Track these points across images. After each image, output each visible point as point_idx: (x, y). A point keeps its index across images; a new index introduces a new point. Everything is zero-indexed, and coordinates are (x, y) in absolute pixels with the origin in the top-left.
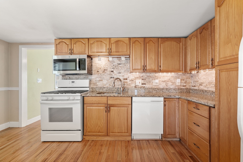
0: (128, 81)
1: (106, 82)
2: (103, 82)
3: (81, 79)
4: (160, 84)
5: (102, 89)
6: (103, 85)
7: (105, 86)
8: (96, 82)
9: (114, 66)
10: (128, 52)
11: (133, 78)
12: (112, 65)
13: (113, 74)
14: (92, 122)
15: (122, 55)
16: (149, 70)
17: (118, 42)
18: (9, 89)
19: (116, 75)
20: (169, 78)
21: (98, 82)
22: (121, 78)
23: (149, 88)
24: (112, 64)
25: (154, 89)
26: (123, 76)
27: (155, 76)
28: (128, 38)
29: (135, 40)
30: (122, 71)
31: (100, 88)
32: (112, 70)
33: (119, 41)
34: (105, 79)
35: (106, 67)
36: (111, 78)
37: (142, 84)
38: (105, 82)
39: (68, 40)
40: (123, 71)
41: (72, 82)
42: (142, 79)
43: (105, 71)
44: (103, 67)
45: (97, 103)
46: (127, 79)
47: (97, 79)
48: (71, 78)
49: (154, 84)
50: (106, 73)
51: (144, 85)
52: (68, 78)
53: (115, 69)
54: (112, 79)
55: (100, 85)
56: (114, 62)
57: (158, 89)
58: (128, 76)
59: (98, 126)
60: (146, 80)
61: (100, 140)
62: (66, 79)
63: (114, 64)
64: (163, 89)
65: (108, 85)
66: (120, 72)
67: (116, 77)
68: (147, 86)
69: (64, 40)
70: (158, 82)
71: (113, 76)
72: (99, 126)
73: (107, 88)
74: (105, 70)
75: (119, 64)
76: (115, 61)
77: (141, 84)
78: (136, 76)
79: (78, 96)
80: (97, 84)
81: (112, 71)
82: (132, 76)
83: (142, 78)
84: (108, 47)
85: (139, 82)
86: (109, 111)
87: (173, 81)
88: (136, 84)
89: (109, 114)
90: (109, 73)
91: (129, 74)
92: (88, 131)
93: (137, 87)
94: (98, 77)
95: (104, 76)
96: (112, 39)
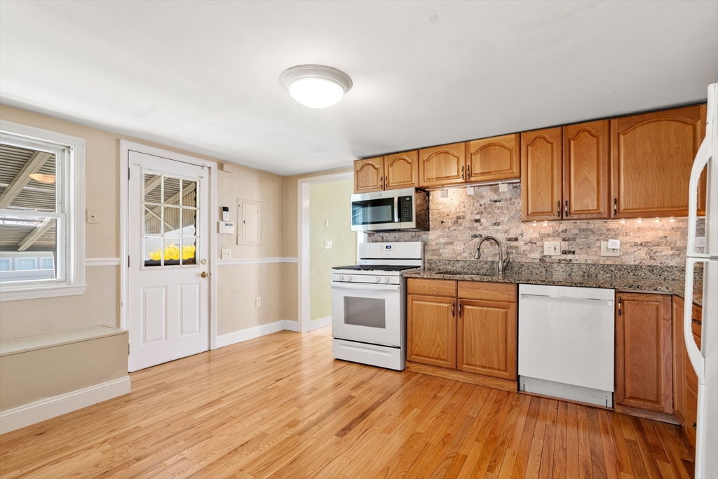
0: (520, 243)
1: (463, 247)
2: (455, 248)
3: (405, 241)
4: (627, 253)
5: (452, 263)
6: (455, 255)
7: (458, 258)
8: (437, 247)
9: (483, 206)
10: (515, 170)
11: (536, 235)
12: (476, 205)
13: (480, 228)
14: (424, 334)
15: (501, 180)
16: (579, 212)
17: (488, 147)
18: (284, 261)
19: (486, 229)
20: (661, 234)
21: (442, 246)
22: (501, 237)
23: (587, 264)
24: (478, 201)
25: (606, 268)
26: (506, 232)
27: (608, 230)
28: (513, 136)
29: (534, 135)
30: (504, 218)
31: (447, 262)
32: (477, 217)
33: (489, 145)
34: (458, 241)
35: (463, 209)
36: (475, 236)
37: (564, 253)
38: (459, 247)
39: (379, 159)
40: (506, 219)
41: (387, 247)
42: (564, 240)
43: (459, 220)
44: (453, 210)
45: (435, 293)
46: (516, 239)
47: (442, 240)
48: (385, 238)
49: (603, 253)
50: (461, 225)
51: (570, 256)
52: (380, 239)
53: (485, 214)
54: (478, 240)
55: (447, 255)
56: (483, 197)
57: (619, 268)
58: (520, 232)
59: (436, 345)
60: (578, 240)
61: (439, 376)
62: (376, 242)
63: (482, 202)
64: (637, 268)
65: (465, 255)
66: (498, 221)
67: (485, 234)
68: (580, 258)
69: (370, 161)
70: (618, 247)
71: (478, 233)
72: (438, 346)
73: (465, 262)
74: (458, 218)
75: (495, 201)
76: (485, 194)
77: (558, 253)
78: (543, 231)
79: (395, 277)
80: (441, 251)
81: (477, 221)
82: (533, 230)
83: (564, 235)
84: (462, 163)
85: (552, 248)
86: (461, 313)
87: (679, 244)
88: (543, 252)
89: (460, 320)
90: (468, 225)
91: (523, 226)
92: (415, 352)
93: (547, 260)
94: (442, 236)
95: (457, 233)
96: (471, 142)
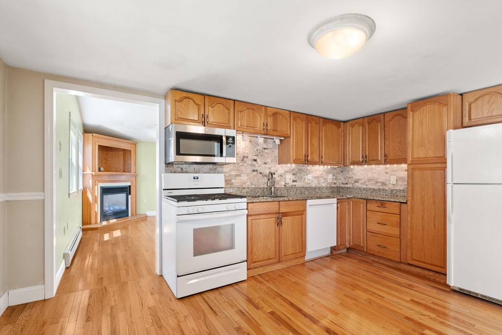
0: (276, 176)
1: (247, 178)
2: (242, 179)
3: (204, 173)
4: (312, 181)
5: (240, 190)
6: (242, 184)
7: (244, 186)
8: (230, 178)
9: (258, 151)
10: (289, 132)
11: (283, 172)
12: (254, 149)
13: (257, 165)
14: (259, 245)
15: (277, 136)
16: (311, 161)
18: (8, 199)
19: (260, 166)
20: (321, 173)
21: (234, 177)
23: (301, 187)
24: (256, 147)
25: (306, 188)
26: (270, 168)
27: (307, 170)
28: (288, 112)
29: (296, 115)
30: (269, 160)
31: (237, 189)
32: (255, 158)
33: (277, 113)
34: (244, 173)
35: (247, 151)
36: (254, 171)
37: (293, 181)
38: (244, 178)
39: (200, 96)
40: (270, 161)
41: (194, 178)
42: (293, 175)
43: (245, 159)
44: (241, 152)
45: (266, 212)
46: (274, 174)
47: (233, 173)
48: (184, 170)
49: (307, 181)
50: (246, 162)
51: (295, 183)
52: (179, 170)
53: (259, 157)
54: (255, 173)
55: (237, 184)
56: (258, 145)
57: (311, 188)
58: (276, 169)
59: (267, 250)
60: (298, 175)
61: (268, 271)
62: (175, 172)
63: (258, 148)
64: (315, 188)
65: (248, 183)
66: (266, 162)
67: (259, 169)
68: (298, 184)
70: (311, 178)
71: (256, 168)
72: (269, 250)
73: (248, 188)
74: (244, 157)
75: (265, 149)
76: (260, 143)
77: (291, 182)
78: (286, 169)
80: (233, 181)
81: (255, 160)
82: (281, 169)
83: (293, 172)
84: (263, 120)
85: (289, 178)
87: (325, 177)
88: (285, 181)
89: (281, 228)
90: (250, 162)
91: (278, 166)
93: (287, 186)
94: (233, 170)
95: (243, 168)
96: (268, 108)
